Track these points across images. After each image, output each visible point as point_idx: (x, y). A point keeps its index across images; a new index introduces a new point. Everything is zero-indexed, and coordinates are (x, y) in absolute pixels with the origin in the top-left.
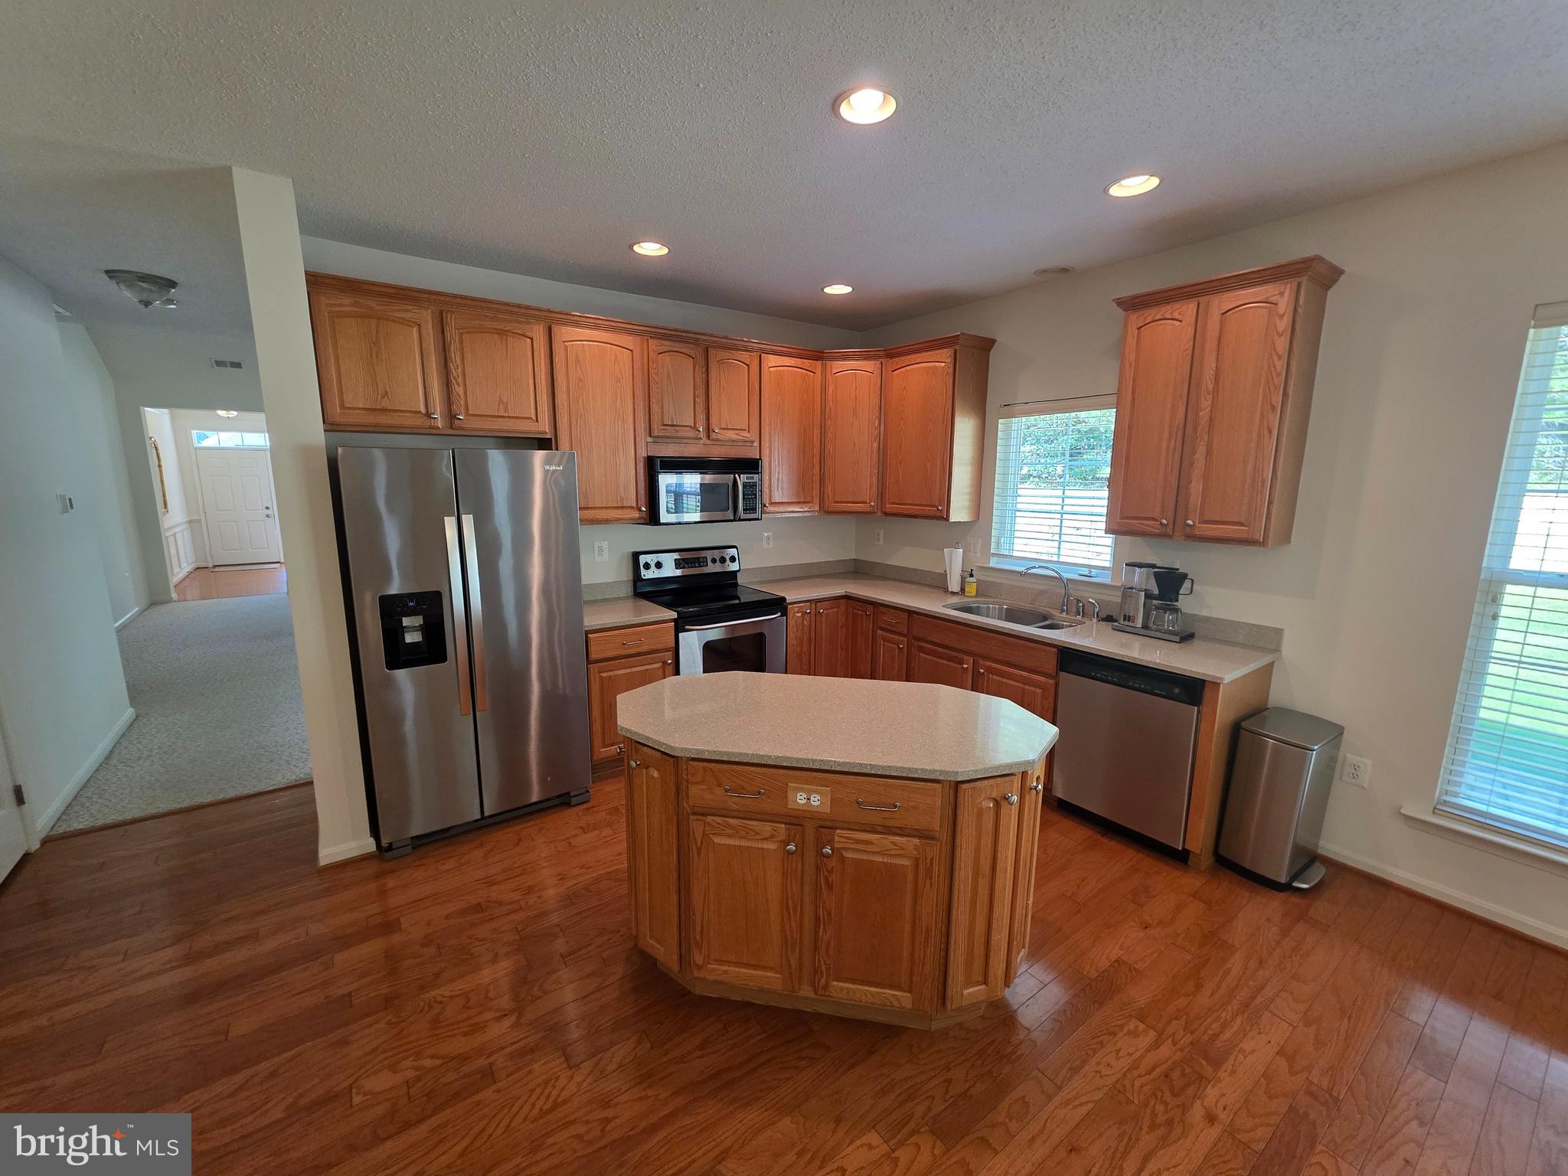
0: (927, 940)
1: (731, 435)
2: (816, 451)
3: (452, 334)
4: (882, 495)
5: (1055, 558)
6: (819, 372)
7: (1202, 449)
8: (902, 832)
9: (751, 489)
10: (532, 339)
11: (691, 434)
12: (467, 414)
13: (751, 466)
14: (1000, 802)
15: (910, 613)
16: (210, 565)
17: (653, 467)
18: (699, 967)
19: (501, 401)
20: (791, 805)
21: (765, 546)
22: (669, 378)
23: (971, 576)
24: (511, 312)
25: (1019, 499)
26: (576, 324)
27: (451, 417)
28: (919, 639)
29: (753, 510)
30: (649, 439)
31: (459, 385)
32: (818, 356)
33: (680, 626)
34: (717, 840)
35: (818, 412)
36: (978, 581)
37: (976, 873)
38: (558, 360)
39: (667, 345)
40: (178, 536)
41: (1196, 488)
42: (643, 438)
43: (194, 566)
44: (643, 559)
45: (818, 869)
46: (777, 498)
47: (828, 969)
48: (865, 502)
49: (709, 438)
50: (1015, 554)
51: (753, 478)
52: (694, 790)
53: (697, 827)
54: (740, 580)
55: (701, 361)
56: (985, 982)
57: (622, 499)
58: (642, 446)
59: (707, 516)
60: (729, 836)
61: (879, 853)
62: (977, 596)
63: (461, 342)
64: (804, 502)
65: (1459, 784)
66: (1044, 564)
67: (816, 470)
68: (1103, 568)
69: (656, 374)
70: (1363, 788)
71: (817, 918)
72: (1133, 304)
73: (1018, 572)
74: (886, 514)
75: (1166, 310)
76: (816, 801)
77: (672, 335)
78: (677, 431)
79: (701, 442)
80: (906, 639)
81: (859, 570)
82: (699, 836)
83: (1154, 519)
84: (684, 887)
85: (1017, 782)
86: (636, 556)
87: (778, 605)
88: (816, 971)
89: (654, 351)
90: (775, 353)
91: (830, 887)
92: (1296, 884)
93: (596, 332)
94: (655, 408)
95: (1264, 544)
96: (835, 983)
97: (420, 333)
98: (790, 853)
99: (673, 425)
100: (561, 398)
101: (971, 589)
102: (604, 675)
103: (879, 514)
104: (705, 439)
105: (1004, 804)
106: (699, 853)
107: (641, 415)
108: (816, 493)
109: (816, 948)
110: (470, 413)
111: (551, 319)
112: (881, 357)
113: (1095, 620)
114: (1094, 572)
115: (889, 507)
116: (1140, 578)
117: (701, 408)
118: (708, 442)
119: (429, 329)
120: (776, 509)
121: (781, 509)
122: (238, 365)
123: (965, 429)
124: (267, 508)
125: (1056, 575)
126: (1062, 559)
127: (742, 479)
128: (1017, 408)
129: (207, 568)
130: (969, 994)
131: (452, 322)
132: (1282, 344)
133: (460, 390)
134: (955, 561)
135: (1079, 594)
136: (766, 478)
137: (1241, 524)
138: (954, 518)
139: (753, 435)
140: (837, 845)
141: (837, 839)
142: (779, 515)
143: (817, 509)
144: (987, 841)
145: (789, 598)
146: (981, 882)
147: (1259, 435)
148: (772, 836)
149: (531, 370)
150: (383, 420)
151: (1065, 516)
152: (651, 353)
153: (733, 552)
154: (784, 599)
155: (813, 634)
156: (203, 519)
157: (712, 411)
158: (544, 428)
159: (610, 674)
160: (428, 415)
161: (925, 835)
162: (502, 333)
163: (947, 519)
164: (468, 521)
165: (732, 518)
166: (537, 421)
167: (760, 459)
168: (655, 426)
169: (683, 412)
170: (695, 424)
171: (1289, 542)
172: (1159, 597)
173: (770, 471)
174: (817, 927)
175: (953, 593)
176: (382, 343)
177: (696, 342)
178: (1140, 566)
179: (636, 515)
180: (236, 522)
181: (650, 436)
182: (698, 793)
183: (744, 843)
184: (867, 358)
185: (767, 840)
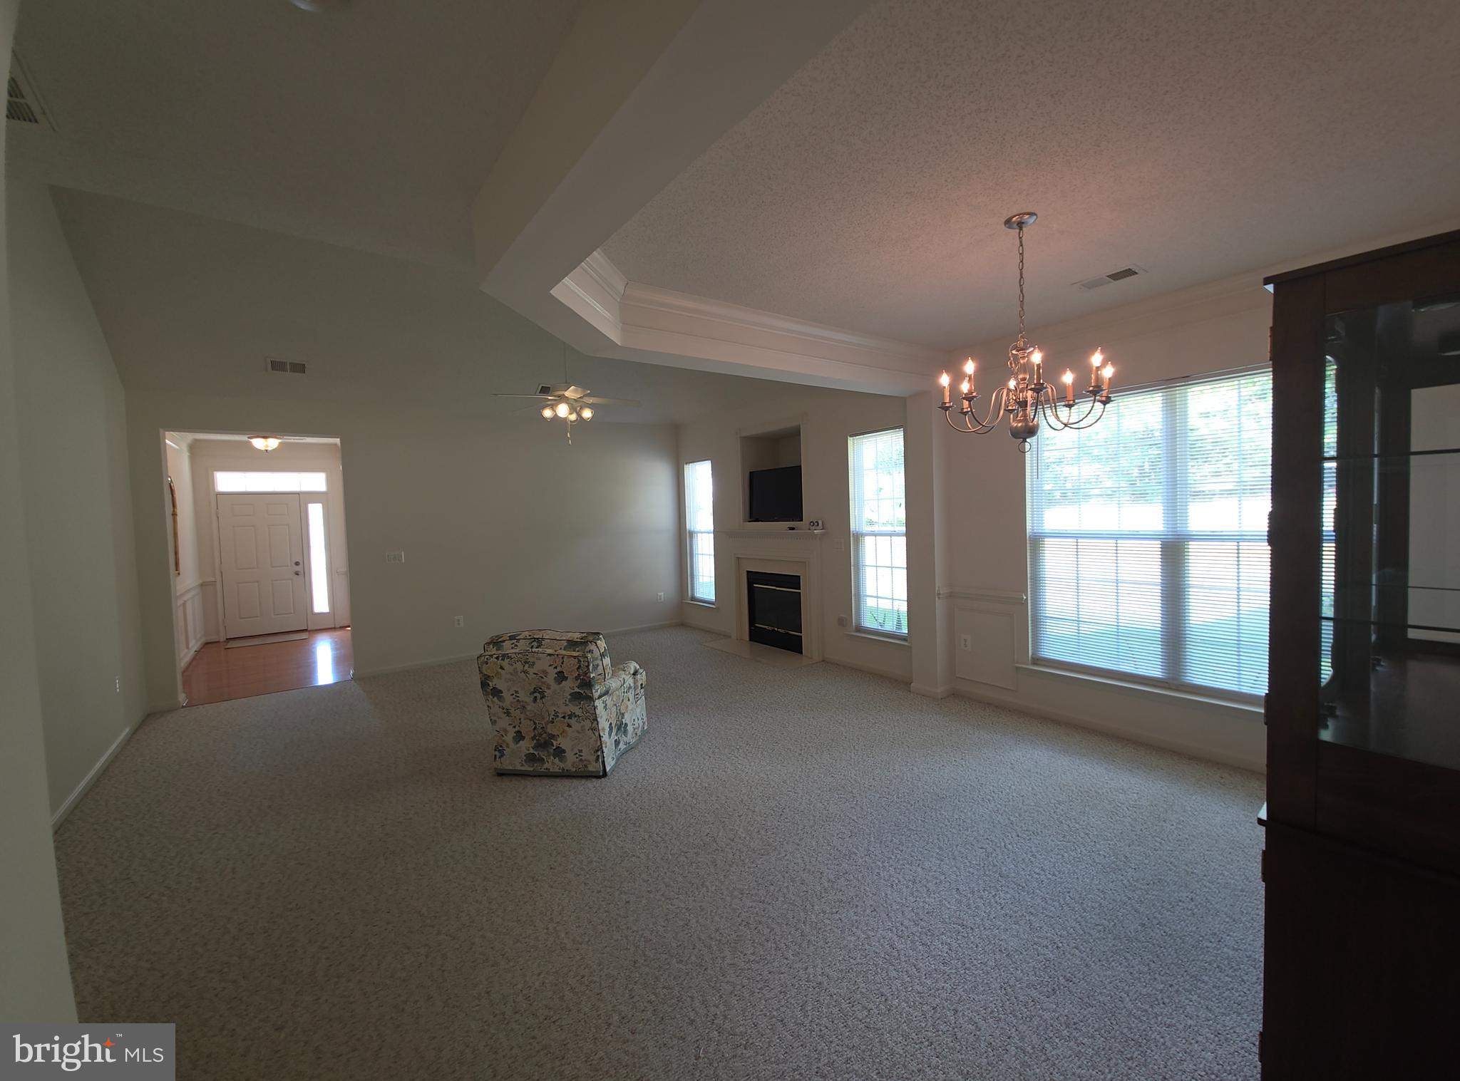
16: (222, 639)
40: (189, 606)
43: (203, 640)
122: (300, 368)
124: (297, 564)
129: (218, 642)
156: (219, 579)
180: (258, 582)
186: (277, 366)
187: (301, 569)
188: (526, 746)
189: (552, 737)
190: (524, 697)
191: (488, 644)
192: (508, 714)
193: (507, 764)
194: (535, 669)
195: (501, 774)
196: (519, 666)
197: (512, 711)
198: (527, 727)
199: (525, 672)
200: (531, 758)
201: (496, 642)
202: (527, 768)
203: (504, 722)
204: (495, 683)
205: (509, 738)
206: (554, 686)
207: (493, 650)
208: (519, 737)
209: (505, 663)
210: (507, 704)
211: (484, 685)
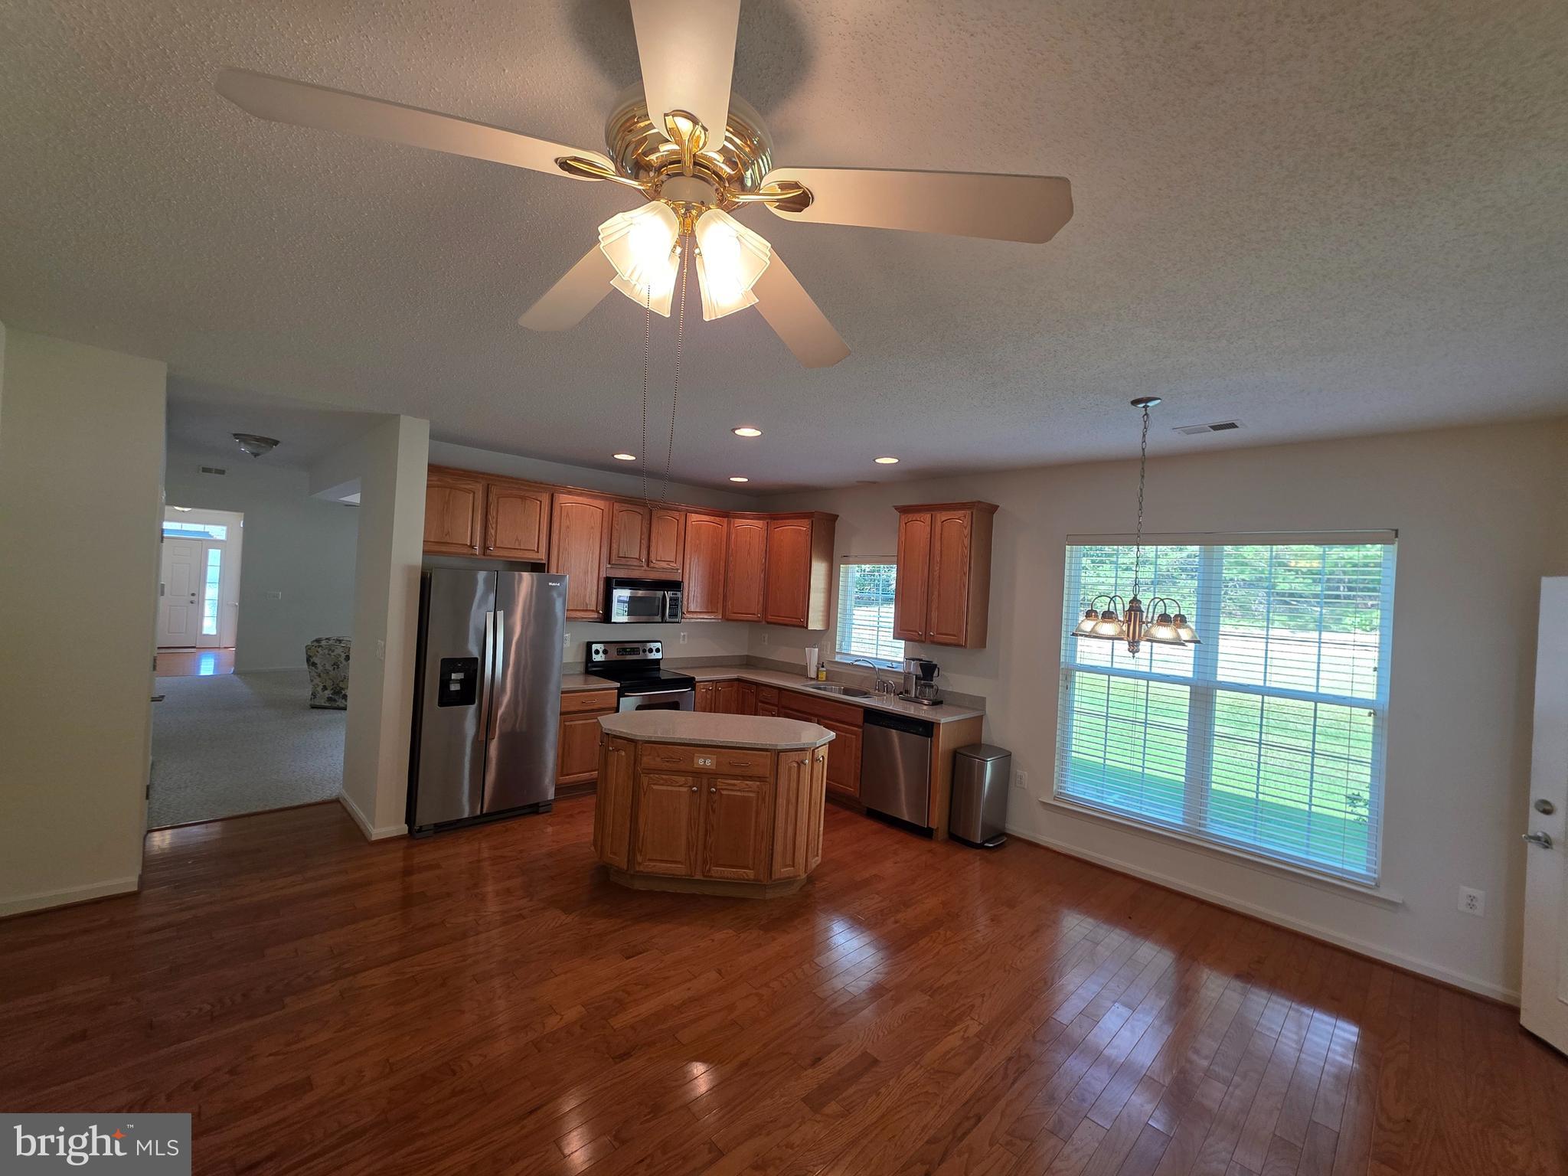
0: (762, 838)
1: (664, 565)
2: (722, 578)
3: (492, 498)
4: (765, 610)
5: (875, 656)
6: (725, 525)
7: (936, 593)
8: (751, 778)
9: (675, 602)
10: (541, 502)
11: (636, 563)
12: (495, 547)
13: (676, 586)
14: (801, 763)
15: (781, 690)
17: (609, 585)
18: (640, 864)
19: (517, 539)
20: (695, 766)
21: (681, 642)
22: (625, 527)
23: (823, 667)
24: (530, 486)
25: (854, 617)
26: (570, 493)
27: (485, 547)
28: (783, 707)
29: (676, 615)
30: (609, 566)
31: (492, 528)
32: (726, 515)
33: (621, 693)
34: (655, 787)
35: (724, 552)
36: (827, 671)
37: (788, 802)
38: (556, 513)
39: (626, 506)
41: (934, 615)
42: (605, 565)
44: (595, 647)
45: (708, 801)
46: (692, 608)
47: (711, 860)
48: (754, 614)
49: (648, 566)
50: (852, 653)
51: (676, 594)
52: (645, 759)
53: (645, 780)
54: (662, 666)
55: (647, 517)
56: (794, 867)
57: (587, 605)
58: (603, 569)
59: (633, 619)
60: (662, 785)
61: (739, 790)
62: (827, 680)
63: (498, 503)
64: (712, 612)
65: (1065, 782)
66: (865, 659)
67: (721, 590)
68: (899, 662)
69: (617, 524)
70: (1024, 788)
71: (706, 830)
72: (904, 510)
73: (847, 664)
74: (768, 623)
75: (916, 516)
76: (708, 763)
77: (630, 501)
78: (628, 561)
79: (643, 569)
80: (776, 708)
81: (749, 663)
82: (645, 784)
83: (916, 632)
84: (634, 818)
85: (809, 755)
86: (589, 645)
87: (689, 682)
88: (705, 862)
89: (617, 510)
90: (696, 513)
91: (714, 811)
92: (986, 845)
93: (581, 498)
94: (614, 546)
95: (965, 647)
96: (714, 868)
97: (474, 497)
98: (694, 792)
99: (625, 557)
100: (555, 537)
101: (823, 676)
102: (567, 723)
103: (764, 622)
104: (645, 566)
105: (802, 765)
106: (645, 795)
107: (605, 550)
108: (720, 606)
109: (705, 848)
110: (497, 545)
111: (553, 491)
112: (766, 519)
113: (892, 695)
114: (895, 665)
115: (770, 618)
116: (915, 669)
117: (644, 546)
118: (647, 568)
119: (480, 495)
120: (691, 616)
121: (695, 616)
122: (222, 472)
123: (819, 570)
124: (193, 595)
125: (871, 666)
126: (879, 657)
127: (669, 595)
128: (851, 559)
130: (784, 872)
131: (494, 490)
132: (967, 542)
133: (493, 532)
134: (813, 655)
135: (884, 679)
136: (686, 594)
137: (955, 636)
138: (811, 627)
139: (679, 565)
140: (718, 787)
141: (718, 783)
142: (693, 620)
143: (720, 617)
144: (794, 785)
145: (697, 678)
146: (790, 806)
147: (960, 587)
148: (685, 784)
149: (538, 520)
150: (444, 549)
151: (880, 629)
152: (615, 512)
153: (659, 645)
154: (694, 678)
155: (713, 705)
157: (651, 549)
158: (542, 556)
159: (572, 723)
160: (472, 547)
161: (761, 779)
162: (523, 498)
163: (807, 627)
164: (500, 614)
165: (660, 621)
166: (538, 552)
167: (682, 581)
168: (614, 557)
169: (632, 548)
170: (640, 557)
171: (985, 647)
172: (924, 679)
173: (689, 590)
174: (706, 835)
175: (812, 679)
176: (451, 503)
177: (644, 505)
178: (913, 660)
179: (595, 615)
181: (609, 564)
182: (646, 761)
183: (670, 788)
184: (759, 519)
185: (681, 788)
186: (205, 470)
187: (196, 599)
188: (328, 693)
189: (343, 689)
190: (329, 667)
191: (314, 641)
192: (319, 676)
193: (317, 702)
194: (335, 653)
195: (314, 707)
196: (326, 651)
197: (322, 675)
198: (329, 683)
199: (329, 655)
200: (330, 699)
201: (318, 641)
202: (327, 704)
203: (317, 680)
204: (315, 660)
205: (319, 689)
206: (344, 662)
207: (316, 644)
208: (325, 688)
209: (319, 650)
210: (319, 671)
211: (308, 660)
